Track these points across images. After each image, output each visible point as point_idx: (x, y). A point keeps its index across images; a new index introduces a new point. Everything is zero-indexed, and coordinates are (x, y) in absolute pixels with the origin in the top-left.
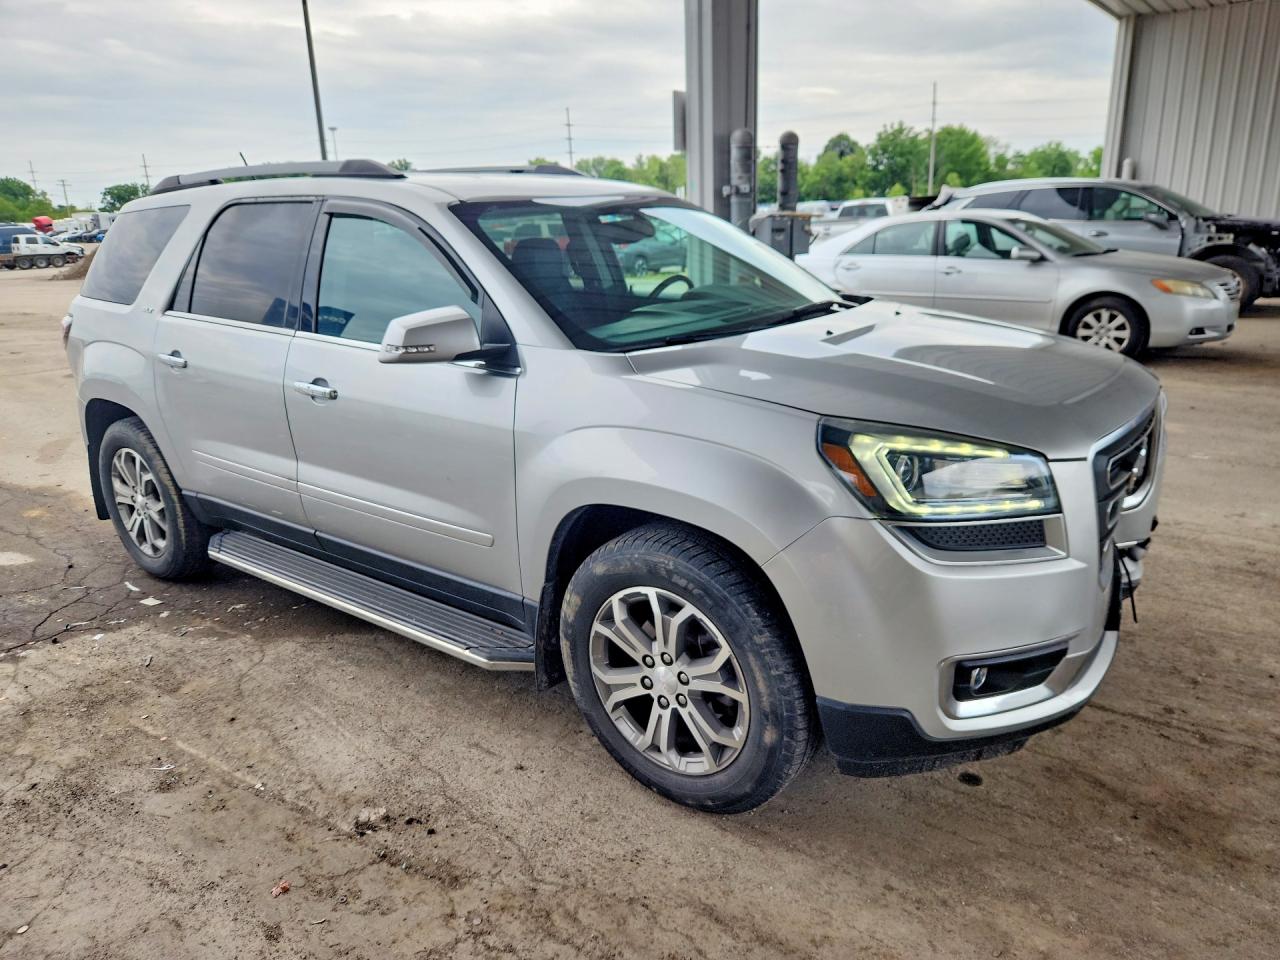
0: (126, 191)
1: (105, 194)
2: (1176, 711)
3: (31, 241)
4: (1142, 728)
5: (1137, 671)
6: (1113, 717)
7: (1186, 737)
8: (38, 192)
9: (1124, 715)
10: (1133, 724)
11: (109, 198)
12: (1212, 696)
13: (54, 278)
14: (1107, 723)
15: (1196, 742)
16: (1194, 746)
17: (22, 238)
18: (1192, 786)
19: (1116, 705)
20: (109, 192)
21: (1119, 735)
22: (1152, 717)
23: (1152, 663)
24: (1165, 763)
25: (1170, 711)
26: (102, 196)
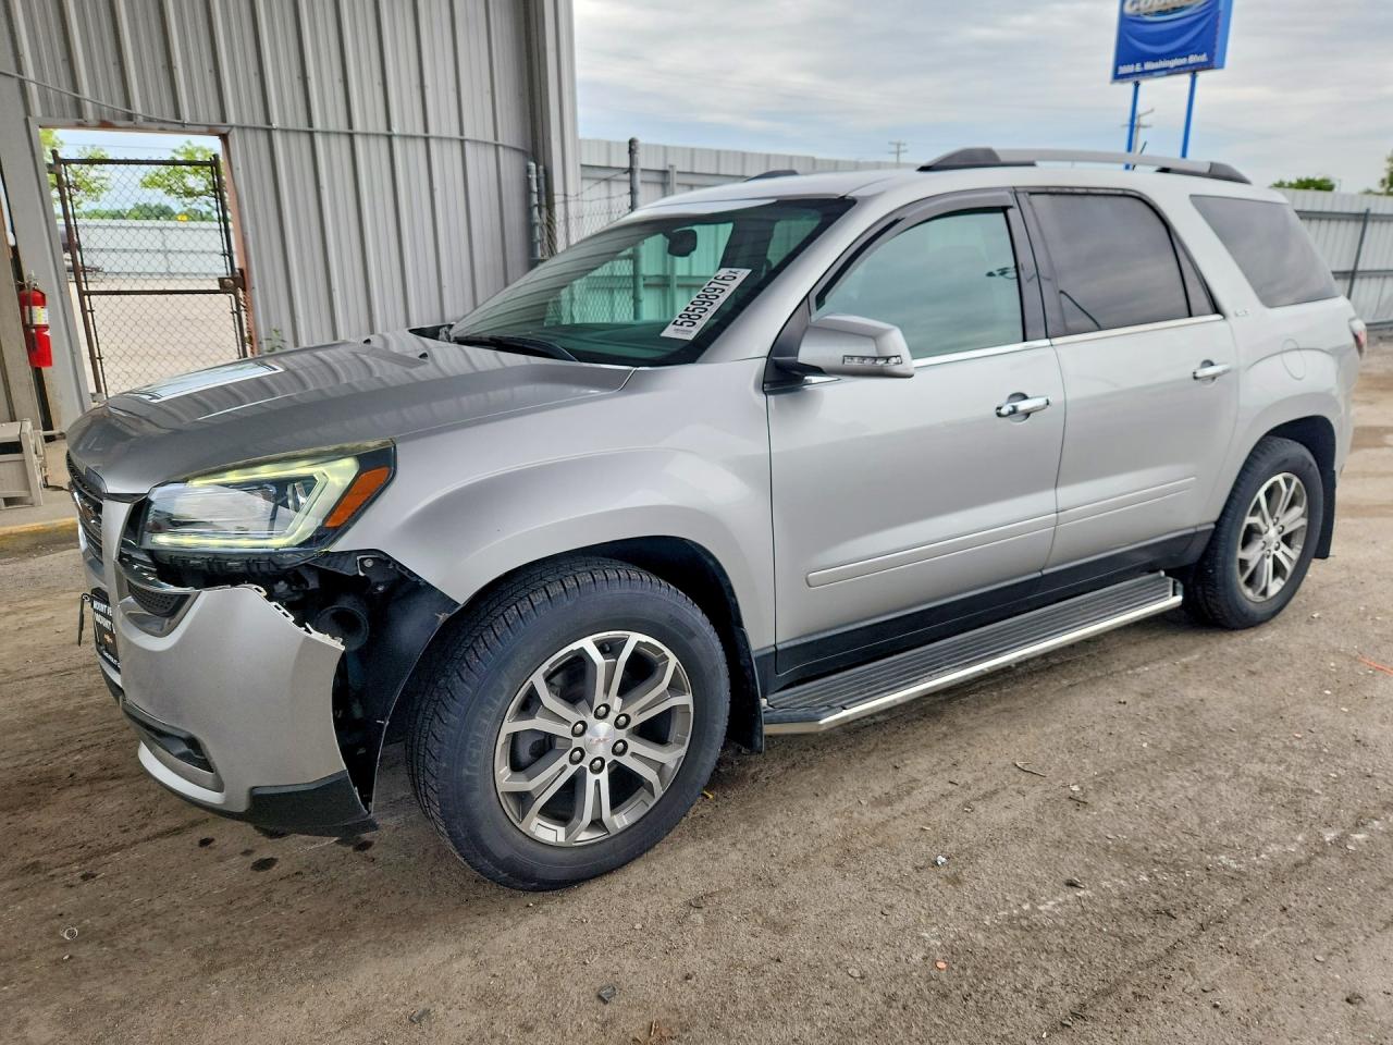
2: (79, 881)
4: (107, 840)
5: (158, 905)
6: (145, 832)
7: (56, 859)
9: (135, 843)
10: (119, 838)
12: (44, 929)
14: (146, 825)
15: (42, 859)
16: (43, 854)
18: (32, 820)
19: (151, 847)
21: (125, 821)
22: (104, 859)
23: (146, 932)
24: (66, 824)
25: (85, 877)
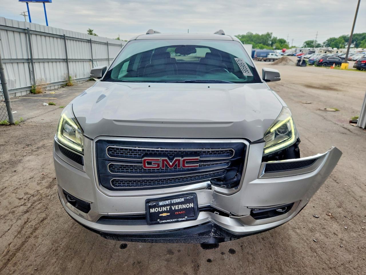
0: (310, 42)
1: (304, 43)
3: (272, 55)
8: (287, 42)
11: (305, 44)
13: (269, 64)
17: (270, 54)
20: (306, 42)
26: (303, 43)
